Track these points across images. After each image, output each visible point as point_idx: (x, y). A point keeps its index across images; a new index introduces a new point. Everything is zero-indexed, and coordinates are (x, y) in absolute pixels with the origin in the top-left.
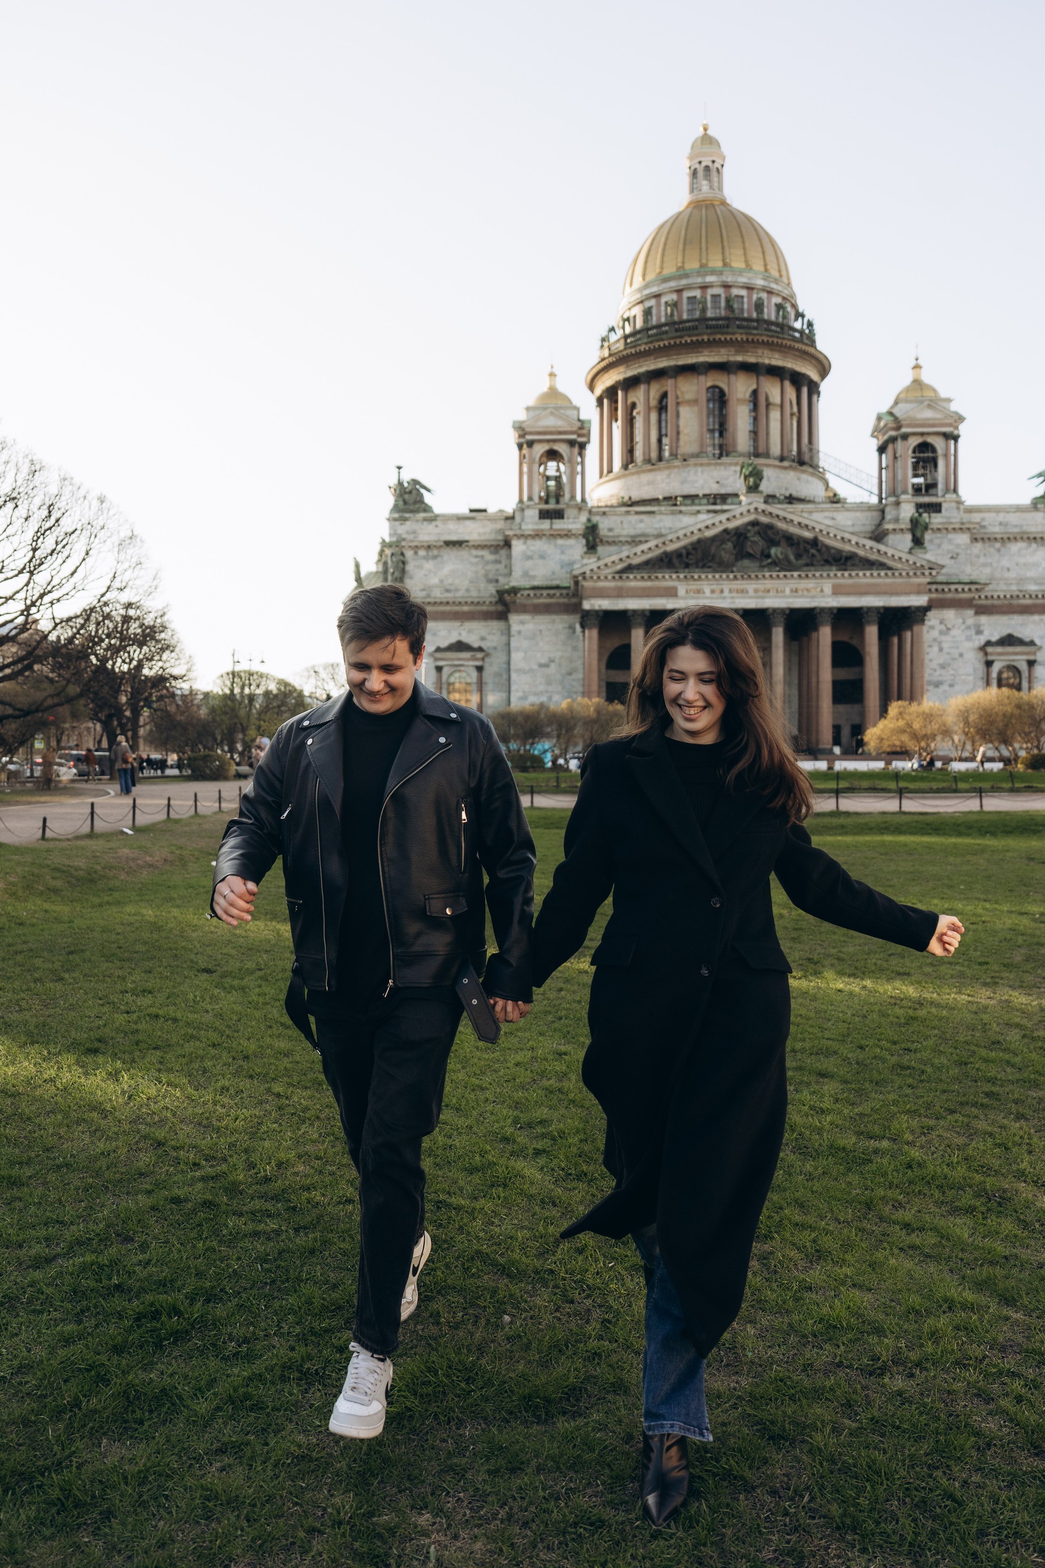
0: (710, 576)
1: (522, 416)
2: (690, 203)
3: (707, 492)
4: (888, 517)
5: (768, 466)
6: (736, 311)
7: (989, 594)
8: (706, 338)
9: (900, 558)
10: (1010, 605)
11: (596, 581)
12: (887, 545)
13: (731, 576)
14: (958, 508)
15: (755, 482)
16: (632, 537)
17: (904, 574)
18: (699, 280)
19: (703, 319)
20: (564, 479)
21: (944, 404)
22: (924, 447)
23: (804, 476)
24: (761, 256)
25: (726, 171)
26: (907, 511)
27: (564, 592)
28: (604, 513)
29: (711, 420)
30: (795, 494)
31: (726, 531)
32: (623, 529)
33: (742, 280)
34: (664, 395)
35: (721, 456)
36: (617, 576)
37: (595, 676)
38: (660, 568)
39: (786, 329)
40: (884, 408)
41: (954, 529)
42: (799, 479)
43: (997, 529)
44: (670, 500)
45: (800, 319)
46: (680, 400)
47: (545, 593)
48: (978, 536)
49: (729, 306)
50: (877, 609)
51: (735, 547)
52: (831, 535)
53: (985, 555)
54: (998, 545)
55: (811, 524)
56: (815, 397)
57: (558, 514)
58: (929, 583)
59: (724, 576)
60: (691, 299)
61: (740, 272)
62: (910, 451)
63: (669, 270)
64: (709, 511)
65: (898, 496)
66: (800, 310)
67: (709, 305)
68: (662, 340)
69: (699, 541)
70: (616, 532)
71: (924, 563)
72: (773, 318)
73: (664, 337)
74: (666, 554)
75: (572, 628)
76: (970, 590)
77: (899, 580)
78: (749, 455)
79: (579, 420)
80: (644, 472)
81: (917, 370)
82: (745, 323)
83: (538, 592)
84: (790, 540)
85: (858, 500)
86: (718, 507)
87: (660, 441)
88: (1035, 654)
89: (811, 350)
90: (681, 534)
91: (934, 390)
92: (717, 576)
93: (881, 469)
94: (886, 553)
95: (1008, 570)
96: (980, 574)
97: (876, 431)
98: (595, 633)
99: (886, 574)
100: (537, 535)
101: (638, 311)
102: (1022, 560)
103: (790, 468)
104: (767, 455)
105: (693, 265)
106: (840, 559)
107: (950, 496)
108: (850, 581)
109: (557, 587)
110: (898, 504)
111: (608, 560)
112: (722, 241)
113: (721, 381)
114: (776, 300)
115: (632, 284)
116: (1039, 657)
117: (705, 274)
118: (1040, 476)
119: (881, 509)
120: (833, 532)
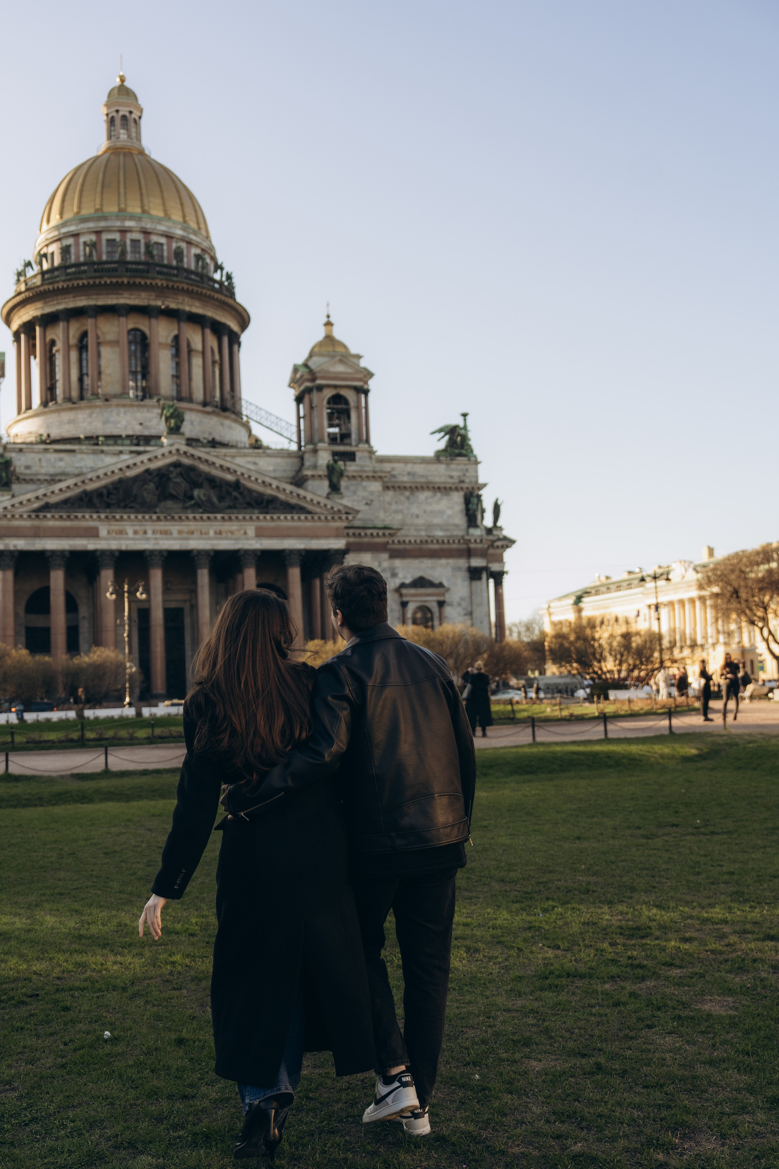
0: (133, 516)
2: (108, 149)
3: (130, 433)
4: (307, 463)
5: (191, 410)
6: (156, 258)
7: (401, 539)
8: (126, 281)
9: (319, 503)
10: (421, 550)
11: (9, 520)
12: (306, 490)
13: (154, 517)
14: (370, 458)
15: (176, 424)
16: (51, 475)
17: (323, 518)
18: (118, 224)
19: (122, 262)
21: (355, 360)
22: (337, 400)
23: (227, 422)
24: (179, 206)
25: (143, 123)
26: (324, 458)
28: (21, 450)
29: (133, 362)
30: (218, 438)
31: (147, 471)
32: (41, 467)
33: (162, 228)
34: (84, 335)
35: (144, 398)
36: (33, 515)
37: (10, 621)
38: (80, 507)
39: (206, 279)
40: (300, 361)
41: (368, 477)
42: (222, 424)
43: (405, 479)
44: (92, 440)
45: (219, 271)
46: (101, 340)
48: (390, 485)
49: (149, 252)
50: (299, 552)
51: (157, 488)
52: (253, 479)
53: (396, 503)
54: (407, 493)
55: (233, 467)
56: (236, 347)
58: (347, 528)
59: (147, 517)
60: (110, 242)
61: (159, 221)
62: (325, 402)
63: (88, 211)
64: (131, 452)
65: (315, 444)
66: (219, 263)
67: (129, 249)
68: (81, 279)
69: (120, 481)
70: (34, 470)
71: (341, 508)
72: (193, 267)
73: (84, 276)
74: (85, 492)
76: (384, 534)
77: (318, 524)
78: (172, 399)
80: (64, 410)
81: (329, 327)
82: (165, 270)
84: (213, 482)
85: (279, 447)
86: (141, 449)
87: (81, 380)
89: (230, 301)
90: (101, 473)
91: (345, 346)
92: (140, 516)
93: (299, 418)
94: (305, 498)
95: (417, 516)
96: (393, 520)
97: (294, 382)
98: (9, 575)
99: (306, 518)
101: (54, 248)
102: (429, 508)
103: (213, 413)
104: (190, 400)
105: (111, 208)
106: (262, 503)
107: (363, 446)
108: (272, 524)
110: (315, 451)
111: (24, 498)
112: (140, 189)
113: (142, 324)
114: (195, 251)
115: (48, 221)
116: (447, 598)
117: (124, 219)
118: (440, 430)
119: (300, 456)
120: (254, 476)
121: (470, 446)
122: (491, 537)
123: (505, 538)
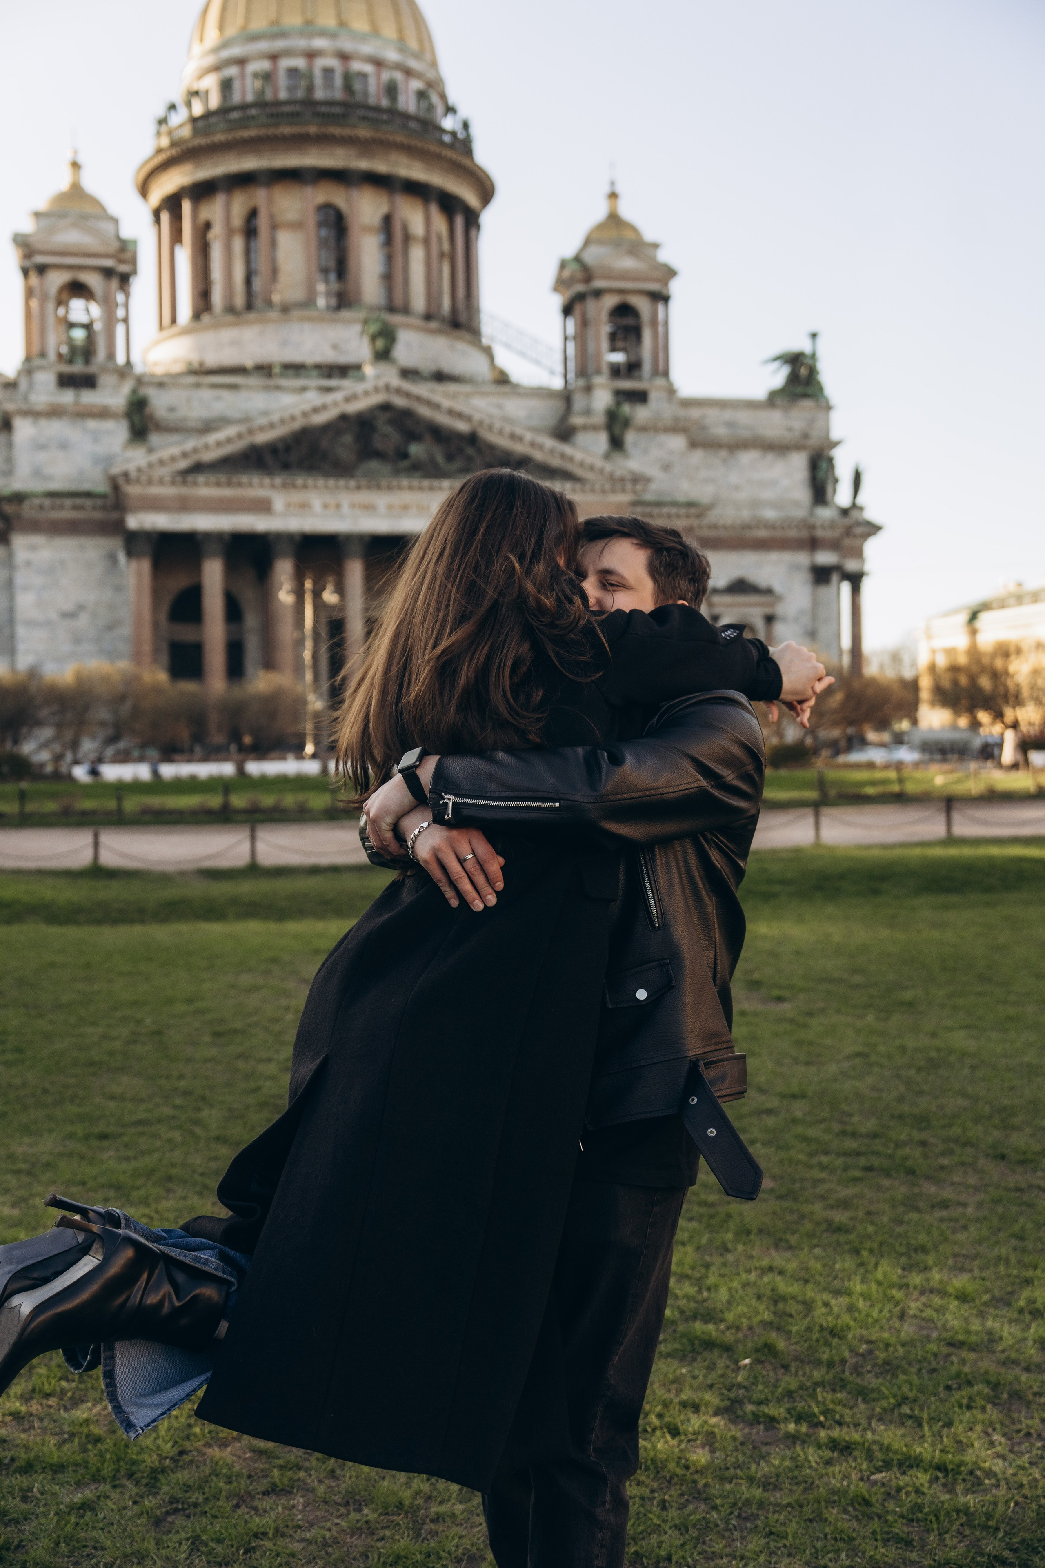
0: (320, 483)
1: (27, 226)
3: (319, 360)
4: (576, 407)
5: (408, 326)
6: (358, 95)
7: (713, 522)
8: (312, 130)
9: (592, 466)
10: (742, 538)
11: (145, 486)
12: (574, 447)
13: (352, 483)
14: (671, 400)
15: (385, 345)
16: (203, 421)
17: (598, 488)
18: (302, 43)
19: (309, 102)
20: (98, 326)
21: (649, 251)
22: (623, 311)
23: (459, 345)
24: (394, 17)
26: (602, 399)
27: (99, 502)
28: (160, 384)
29: (324, 254)
30: (446, 370)
31: (343, 417)
32: (190, 409)
33: (367, 49)
34: (253, 214)
35: (339, 308)
36: (178, 479)
37: (147, 632)
38: (246, 468)
39: (431, 128)
40: (570, 253)
41: (665, 428)
42: (452, 349)
43: (722, 431)
44: (264, 370)
45: (451, 116)
46: (276, 221)
47: (68, 502)
48: (699, 440)
49: (348, 87)
51: (357, 441)
52: (497, 429)
53: (707, 467)
54: (723, 453)
55: (467, 411)
56: (473, 232)
57: (88, 382)
58: (634, 504)
59: (341, 483)
60: (293, 72)
61: (363, 38)
62: (605, 315)
63: (259, 24)
64: (320, 388)
65: (589, 378)
66: (451, 103)
67: (318, 81)
68: (248, 128)
69: (304, 430)
70: (179, 413)
71: (625, 474)
72: (412, 110)
73: (251, 123)
74: (253, 447)
75: (112, 558)
76: (688, 515)
77: (592, 497)
78: (379, 309)
79: (118, 237)
80: (225, 325)
81: (613, 201)
82: (371, 114)
83: (58, 501)
84: (438, 434)
85: (533, 383)
86: (333, 383)
87: (248, 281)
88: (772, 605)
89: (465, 161)
90: (275, 418)
91: (636, 231)
93: (566, 338)
94: (573, 458)
95: (738, 488)
96: (702, 493)
97: (560, 284)
98: (145, 565)
99: (574, 488)
100: (55, 412)
101: (211, 83)
102: (755, 476)
103: (440, 331)
104: (406, 310)
105: (293, 20)
107: (660, 382)
109: (88, 495)
110: (588, 389)
111: (165, 453)
113: (337, 196)
114: (416, 85)
115: (202, 40)
116: (780, 610)
117: (311, 35)
118: (776, 359)
119: (566, 397)
120: (497, 425)
121: (819, 384)
122: (847, 521)
123: (868, 524)
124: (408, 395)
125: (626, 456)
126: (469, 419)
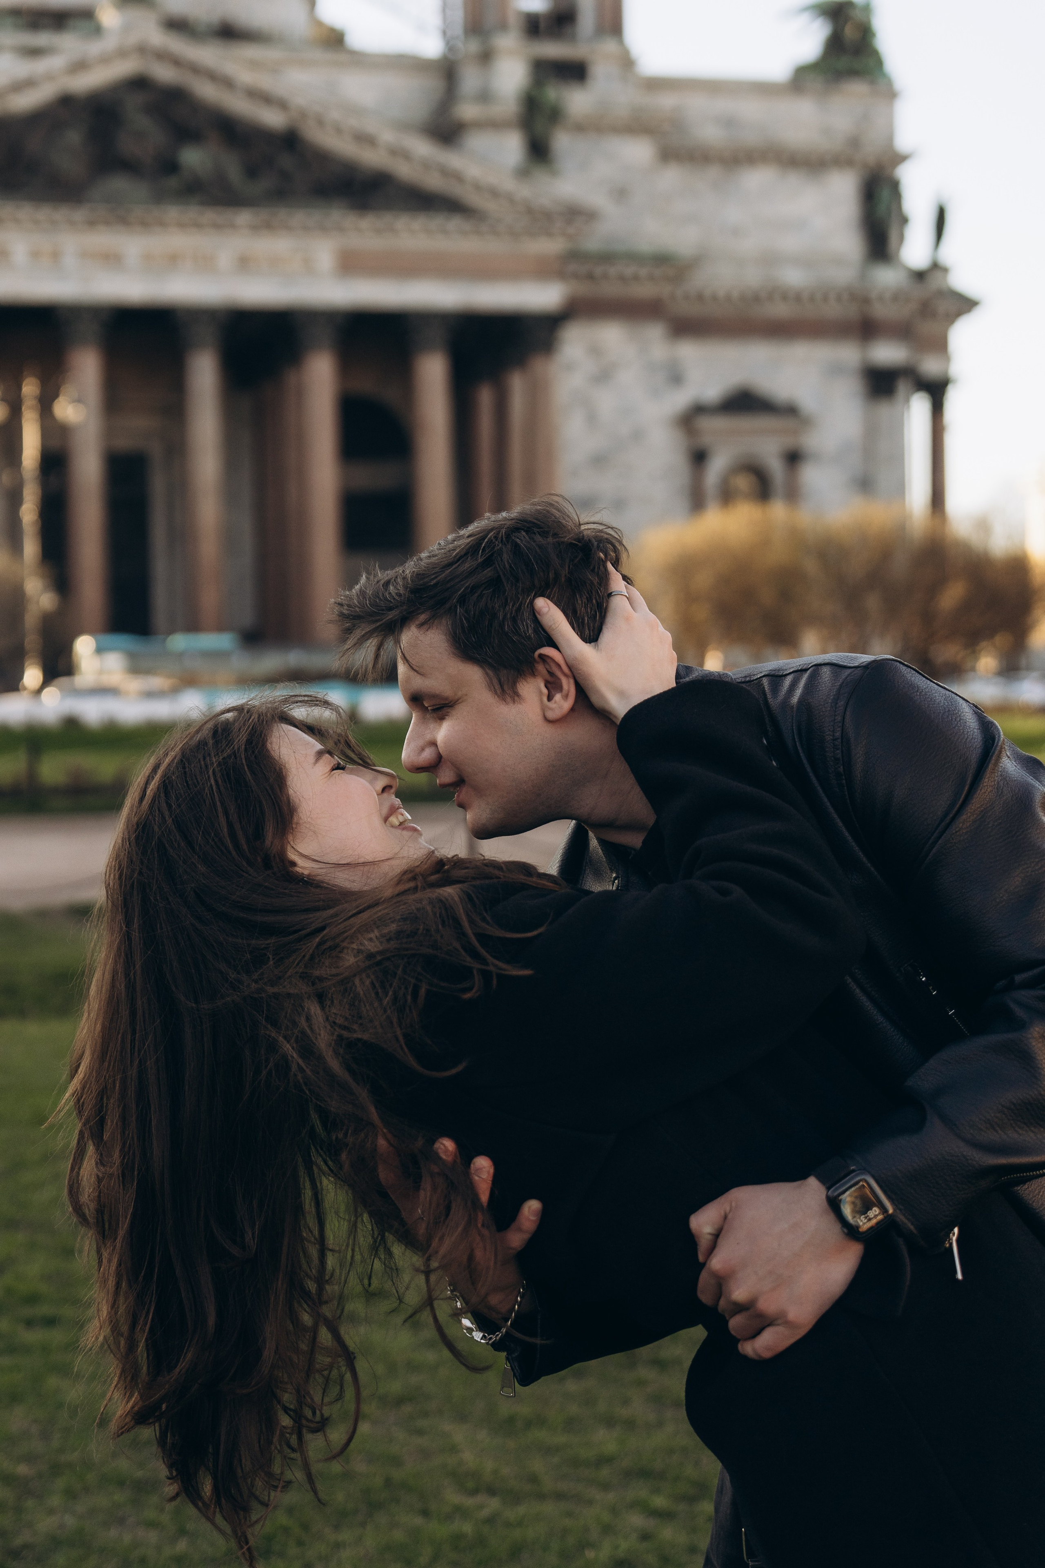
0: (24, 214)
4: (466, 88)
7: (696, 289)
9: (495, 189)
10: (741, 318)
12: (464, 156)
13: (80, 215)
14: (626, 79)
17: (503, 228)
26: (511, 75)
30: (235, 20)
31: (64, 99)
41: (617, 126)
43: (711, 133)
48: (673, 148)
50: (444, 315)
51: (87, 143)
52: (329, 122)
53: (688, 196)
54: (713, 172)
55: (277, 91)
58: (564, 255)
59: (62, 215)
64: (19, 49)
71: (552, 204)
76: (651, 276)
77: (490, 243)
84: (229, 130)
86: (43, 41)
88: (798, 433)
94: (462, 175)
95: (740, 232)
96: (674, 239)
99: (462, 227)
102: (768, 211)
106: (351, 185)
107: (609, 46)
108: (378, 242)
110: (486, 57)
116: (809, 441)
118: (807, 10)
119: (448, 71)
120: (335, 115)
121: (876, 53)
122: (922, 292)
123: (956, 296)
124: (177, 62)
125: (554, 173)
126: (282, 104)
